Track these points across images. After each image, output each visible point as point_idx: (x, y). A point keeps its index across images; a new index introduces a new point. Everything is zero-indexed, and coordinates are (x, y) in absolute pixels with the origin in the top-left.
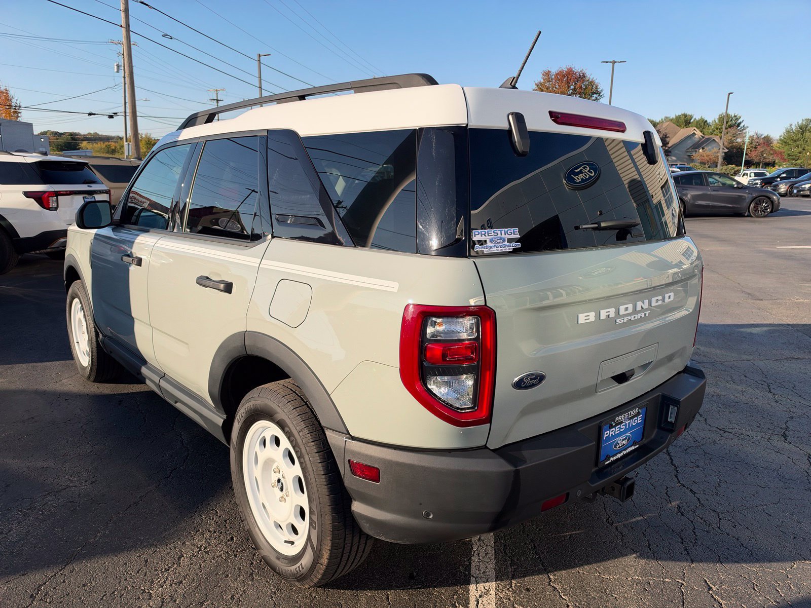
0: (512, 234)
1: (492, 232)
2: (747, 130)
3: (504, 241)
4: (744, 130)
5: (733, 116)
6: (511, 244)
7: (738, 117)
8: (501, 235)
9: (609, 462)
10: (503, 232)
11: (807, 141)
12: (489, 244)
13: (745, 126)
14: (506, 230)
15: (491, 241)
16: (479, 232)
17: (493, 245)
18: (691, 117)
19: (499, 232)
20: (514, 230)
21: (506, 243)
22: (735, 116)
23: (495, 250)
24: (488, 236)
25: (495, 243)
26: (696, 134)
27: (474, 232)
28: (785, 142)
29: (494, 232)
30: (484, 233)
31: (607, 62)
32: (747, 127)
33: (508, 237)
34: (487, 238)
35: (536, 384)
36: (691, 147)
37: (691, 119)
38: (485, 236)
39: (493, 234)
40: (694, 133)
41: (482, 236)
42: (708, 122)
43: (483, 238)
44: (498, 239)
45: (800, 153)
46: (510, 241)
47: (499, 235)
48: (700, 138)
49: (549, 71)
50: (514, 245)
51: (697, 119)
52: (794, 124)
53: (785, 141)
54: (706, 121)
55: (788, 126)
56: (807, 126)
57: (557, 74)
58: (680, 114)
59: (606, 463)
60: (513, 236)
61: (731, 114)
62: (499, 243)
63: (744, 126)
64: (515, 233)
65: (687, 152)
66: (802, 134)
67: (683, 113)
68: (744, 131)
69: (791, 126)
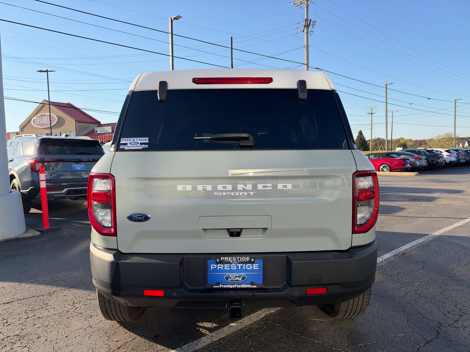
0: (144, 140)
1: (132, 139)
3: (138, 143)
6: (142, 146)
8: (137, 141)
9: (218, 287)
10: (138, 140)
12: (128, 145)
14: (141, 138)
15: (130, 144)
16: (124, 139)
17: (131, 145)
19: (136, 140)
20: (145, 139)
21: (139, 145)
23: (131, 148)
24: (129, 141)
25: (132, 145)
27: (122, 139)
29: (133, 139)
30: (127, 140)
33: (141, 142)
34: (128, 142)
35: (142, 220)
38: (127, 141)
39: (132, 140)
41: (125, 141)
43: (126, 142)
44: (134, 143)
46: (141, 144)
47: (136, 141)
50: (143, 146)
59: (214, 287)
60: (144, 142)
62: (135, 145)
64: (146, 140)
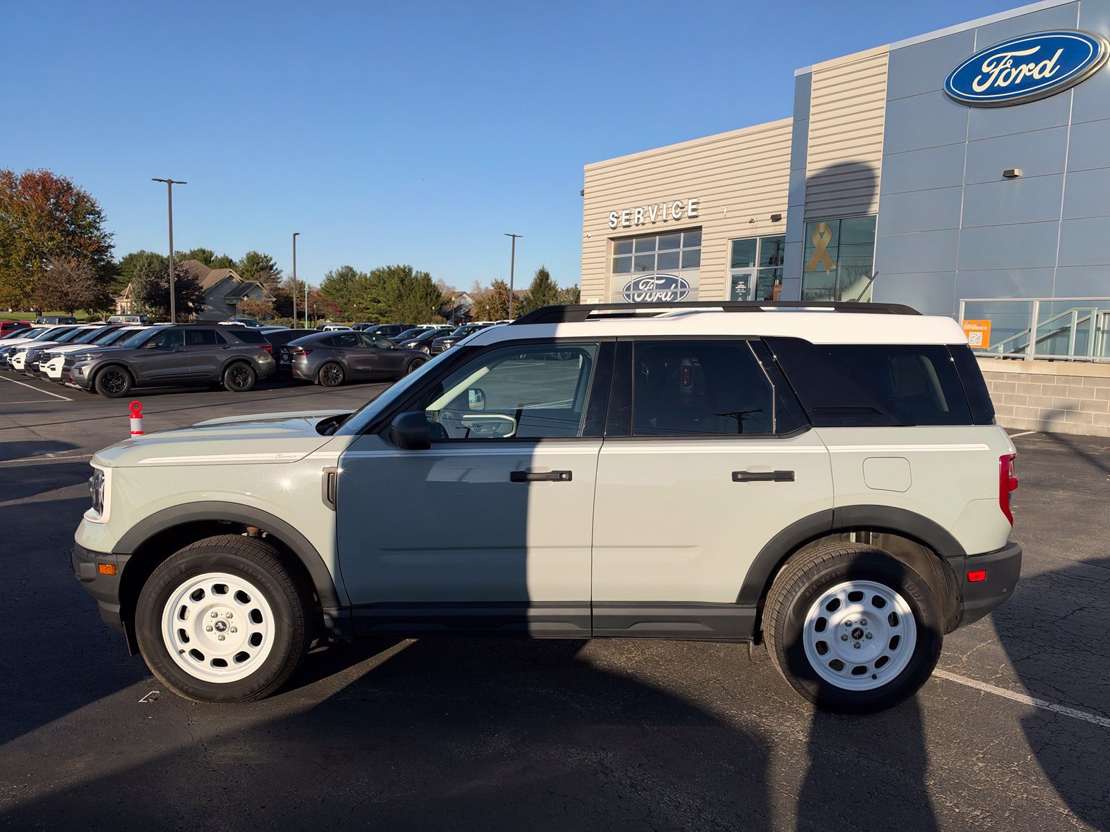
2: (282, 274)
4: (278, 273)
5: (263, 256)
7: (269, 258)
11: (351, 292)
13: (279, 269)
18: (211, 254)
22: (265, 257)
26: (233, 278)
28: (327, 292)
31: (160, 181)
32: (281, 271)
36: (229, 293)
37: (211, 257)
40: (231, 276)
42: (234, 261)
45: (345, 304)
48: (238, 282)
49: (9, 172)
51: (219, 257)
52: (333, 271)
53: (327, 289)
54: (231, 261)
55: (327, 273)
56: (348, 274)
57: (26, 179)
58: (196, 249)
61: (260, 254)
63: (277, 269)
65: (226, 299)
66: (345, 283)
67: (200, 248)
68: (278, 276)
69: (331, 272)
